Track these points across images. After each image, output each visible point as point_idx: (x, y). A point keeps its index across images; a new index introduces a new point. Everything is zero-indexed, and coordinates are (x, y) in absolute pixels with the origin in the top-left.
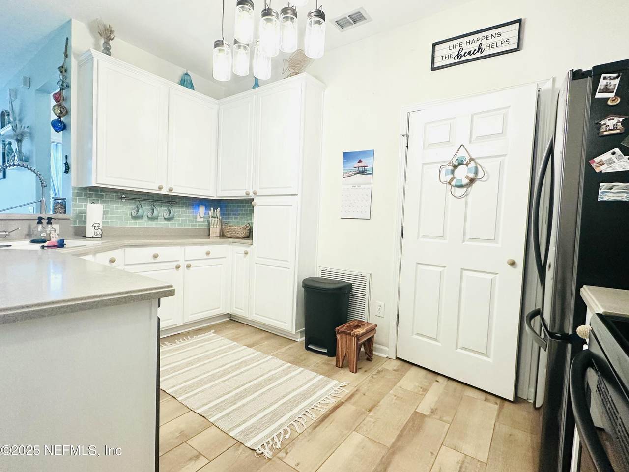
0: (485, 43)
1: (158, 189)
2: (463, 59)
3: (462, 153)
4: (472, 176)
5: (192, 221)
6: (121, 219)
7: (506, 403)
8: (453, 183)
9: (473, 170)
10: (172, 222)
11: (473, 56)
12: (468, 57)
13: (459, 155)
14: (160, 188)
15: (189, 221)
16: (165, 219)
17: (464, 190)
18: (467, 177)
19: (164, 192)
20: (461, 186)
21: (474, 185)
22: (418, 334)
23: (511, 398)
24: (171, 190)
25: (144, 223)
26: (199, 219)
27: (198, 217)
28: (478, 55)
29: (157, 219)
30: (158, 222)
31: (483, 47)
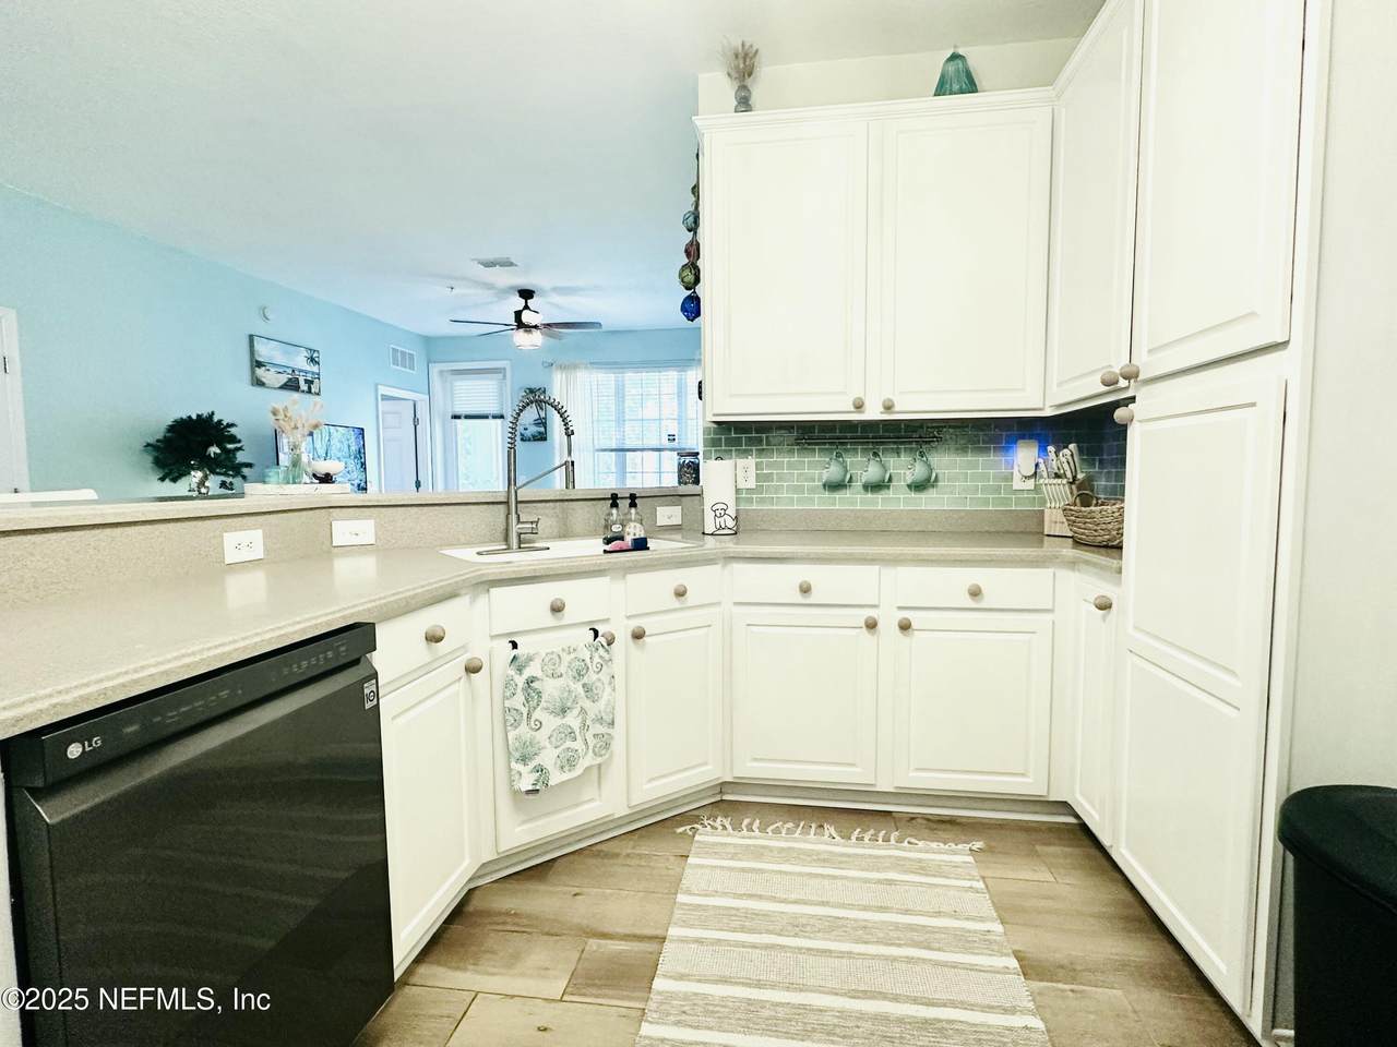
1: (853, 409)
5: (998, 489)
6: (798, 489)
10: (931, 494)
14: (859, 406)
15: (984, 489)
16: (909, 486)
19: (873, 413)
24: (888, 408)
25: (855, 500)
26: (1018, 484)
27: (1017, 476)
29: (888, 487)
30: (890, 494)
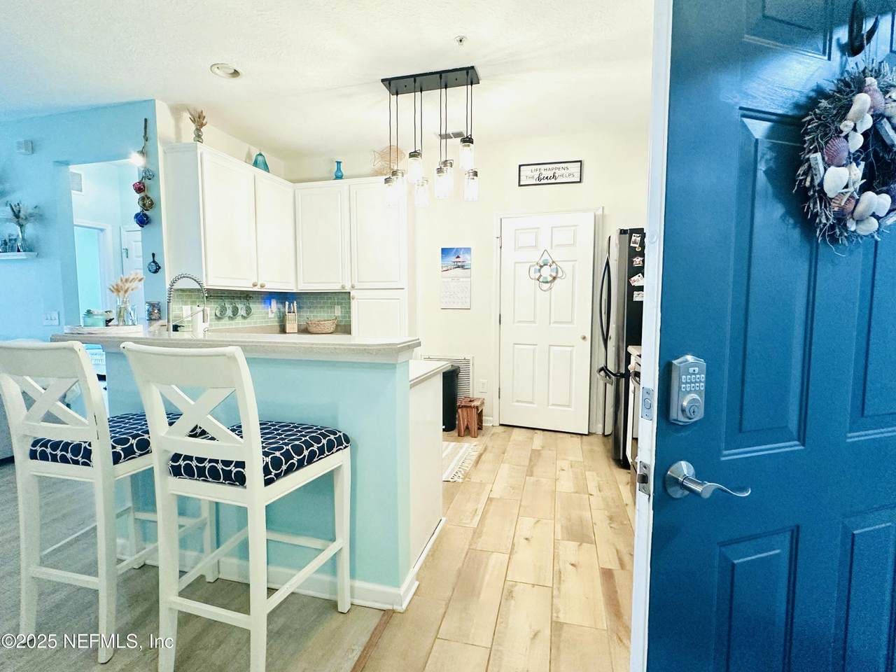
0: (558, 173)
2: (542, 182)
3: (546, 257)
4: (554, 275)
7: (584, 437)
8: (541, 280)
9: (555, 271)
11: (549, 181)
12: (546, 181)
13: (543, 258)
17: (549, 284)
18: (551, 275)
20: (547, 282)
21: (556, 282)
22: (517, 401)
23: (587, 433)
24: (262, 286)
28: (553, 181)
31: (557, 175)
